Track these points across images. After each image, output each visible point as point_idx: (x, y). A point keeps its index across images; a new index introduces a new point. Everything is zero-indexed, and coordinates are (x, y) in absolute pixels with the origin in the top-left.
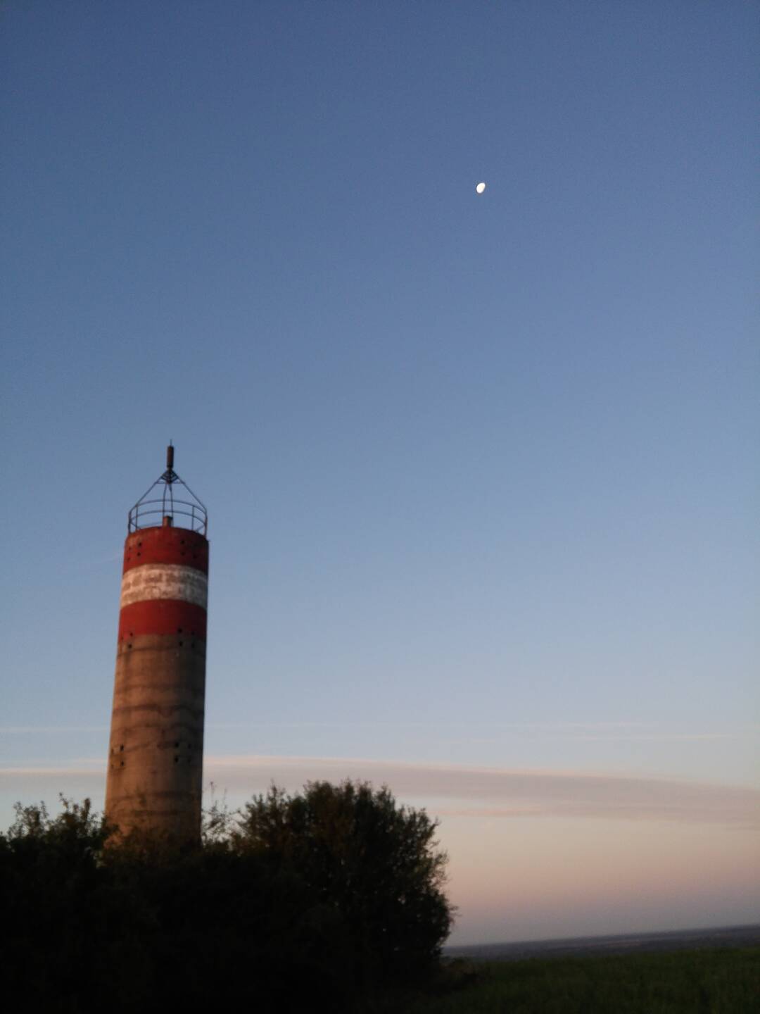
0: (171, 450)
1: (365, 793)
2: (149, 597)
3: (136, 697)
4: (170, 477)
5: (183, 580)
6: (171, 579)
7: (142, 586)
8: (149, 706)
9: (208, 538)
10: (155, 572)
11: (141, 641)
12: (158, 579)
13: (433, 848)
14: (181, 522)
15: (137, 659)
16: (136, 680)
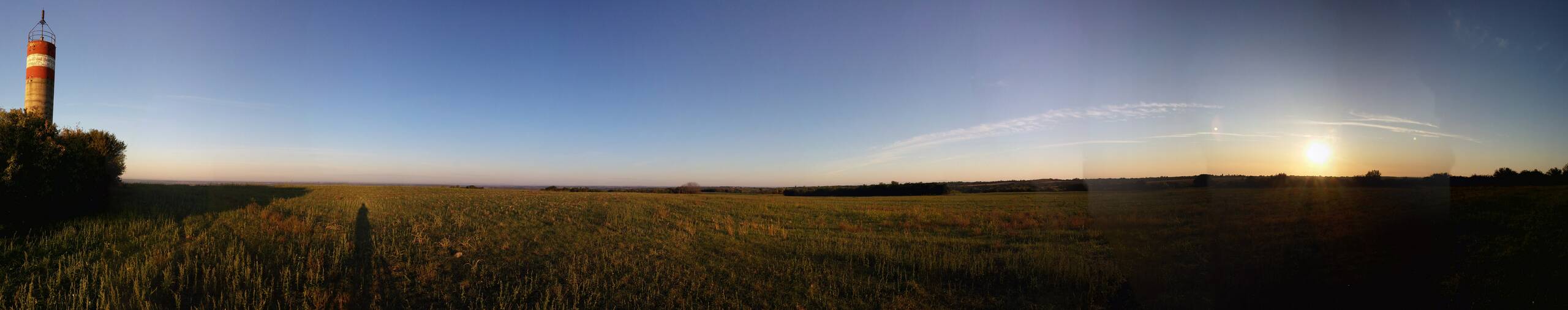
0: (44, 11)
1: (107, 134)
2: (37, 65)
3: (34, 97)
4: (43, 22)
5: (49, 61)
6: (45, 60)
7: (35, 61)
8: (39, 101)
9: (56, 46)
10: (40, 56)
11: (35, 79)
12: (41, 59)
13: (124, 152)
14: (47, 39)
15: (34, 85)
16: (34, 92)
